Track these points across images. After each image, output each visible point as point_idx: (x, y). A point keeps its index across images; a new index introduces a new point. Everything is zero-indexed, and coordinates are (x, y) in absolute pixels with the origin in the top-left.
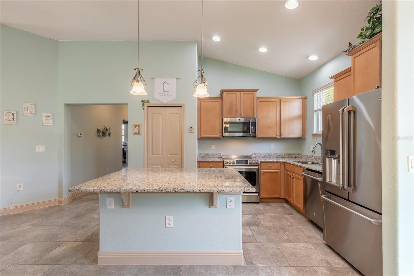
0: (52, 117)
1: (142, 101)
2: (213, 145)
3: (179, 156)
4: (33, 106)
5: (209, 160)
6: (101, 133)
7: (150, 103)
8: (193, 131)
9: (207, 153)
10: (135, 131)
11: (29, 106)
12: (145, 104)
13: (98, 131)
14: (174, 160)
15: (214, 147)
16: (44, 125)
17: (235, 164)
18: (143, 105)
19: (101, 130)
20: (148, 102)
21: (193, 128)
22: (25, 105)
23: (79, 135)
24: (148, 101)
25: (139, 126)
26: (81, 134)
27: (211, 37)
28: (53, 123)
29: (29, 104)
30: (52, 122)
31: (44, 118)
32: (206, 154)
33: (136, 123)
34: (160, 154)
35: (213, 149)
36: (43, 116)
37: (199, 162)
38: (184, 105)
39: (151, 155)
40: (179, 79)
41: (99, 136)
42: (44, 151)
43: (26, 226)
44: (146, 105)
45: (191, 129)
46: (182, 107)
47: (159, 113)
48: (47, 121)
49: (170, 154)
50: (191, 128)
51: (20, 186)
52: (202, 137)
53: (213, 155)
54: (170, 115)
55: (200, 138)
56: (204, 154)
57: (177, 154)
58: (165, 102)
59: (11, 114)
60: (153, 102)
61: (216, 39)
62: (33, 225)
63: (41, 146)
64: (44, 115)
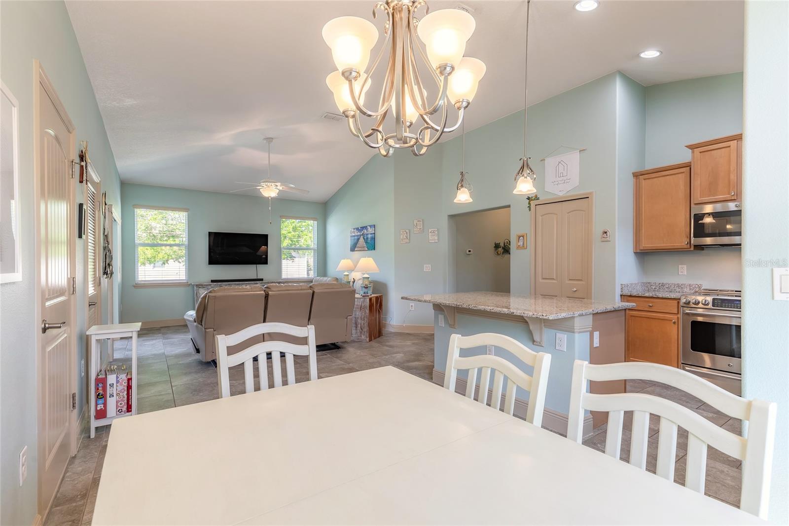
0: (437, 232)
1: (528, 198)
2: (680, 266)
3: (584, 283)
4: (421, 223)
5: (646, 294)
6: (500, 250)
7: (538, 199)
8: (608, 238)
9: (665, 282)
10: (519, 244)
11: (418, 223)
12: (531, 202)
13: (497, 246)
14: (575, 289)
15: (683, 269)
16: (430, 242)
17: (710, 306)
18: (529, 204)
19: (502, 245)
20: (537, 198)
21: (608, 233)
22: (415, 222)
23: (468, 253)
24: (536, 196)
25: (523, 237)
26: (470, 251)
27: (638, 56)
28: (438, 239)
29: (418, 221)
30: (436, 238)
31: (430, 234)
32: (663, 285)
33: (520, 233)
34: (553, 279)
35: (680, 274)
36: (429, 232)
37: (626, 297)
38: (591, 193)
39: (541, 280)
40: (584, 150)
41: (497, 253)
42: (430, 270)
43: (409, 343)
44: (533, 203)
45: (605, 235)
46: (588, 197)
47: (552, 214)
48: (433, 238)
49: (570, 280)
50: (606, 233)
51: (412, 306)
52: (642, 249)
53: (678, 286)
54: (570, 214)
55: (638, 251)
56: (657, 285)
57: (581, 280)
58: (561, 194)
59: (405, 232)
60: (543, 198)
61: (650, 54)
62: (413, 343)
63: (427, 265)
64: (430, 230)
